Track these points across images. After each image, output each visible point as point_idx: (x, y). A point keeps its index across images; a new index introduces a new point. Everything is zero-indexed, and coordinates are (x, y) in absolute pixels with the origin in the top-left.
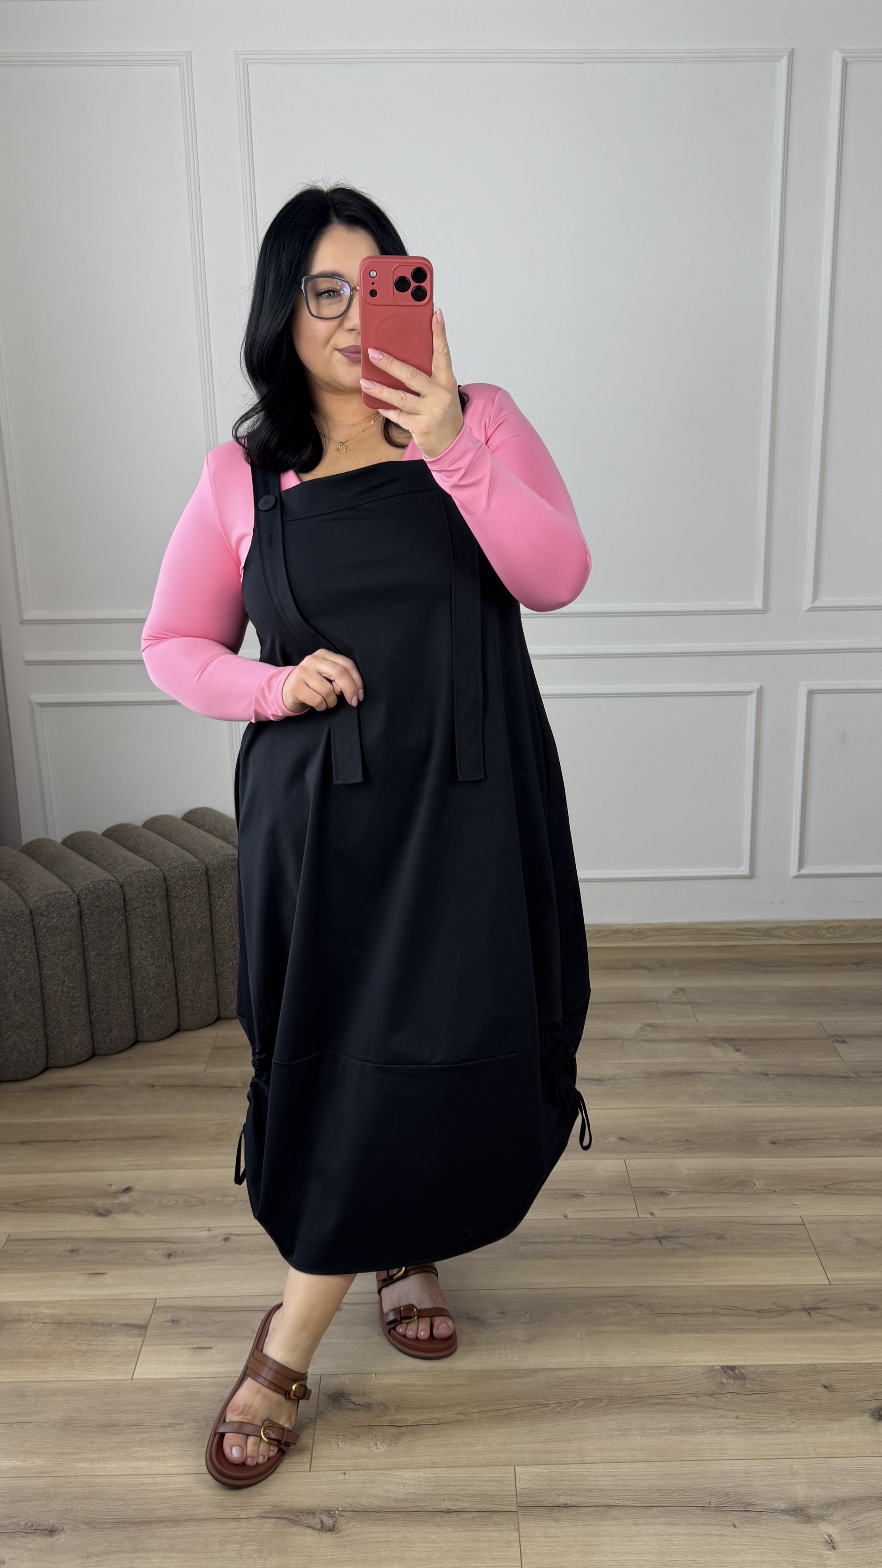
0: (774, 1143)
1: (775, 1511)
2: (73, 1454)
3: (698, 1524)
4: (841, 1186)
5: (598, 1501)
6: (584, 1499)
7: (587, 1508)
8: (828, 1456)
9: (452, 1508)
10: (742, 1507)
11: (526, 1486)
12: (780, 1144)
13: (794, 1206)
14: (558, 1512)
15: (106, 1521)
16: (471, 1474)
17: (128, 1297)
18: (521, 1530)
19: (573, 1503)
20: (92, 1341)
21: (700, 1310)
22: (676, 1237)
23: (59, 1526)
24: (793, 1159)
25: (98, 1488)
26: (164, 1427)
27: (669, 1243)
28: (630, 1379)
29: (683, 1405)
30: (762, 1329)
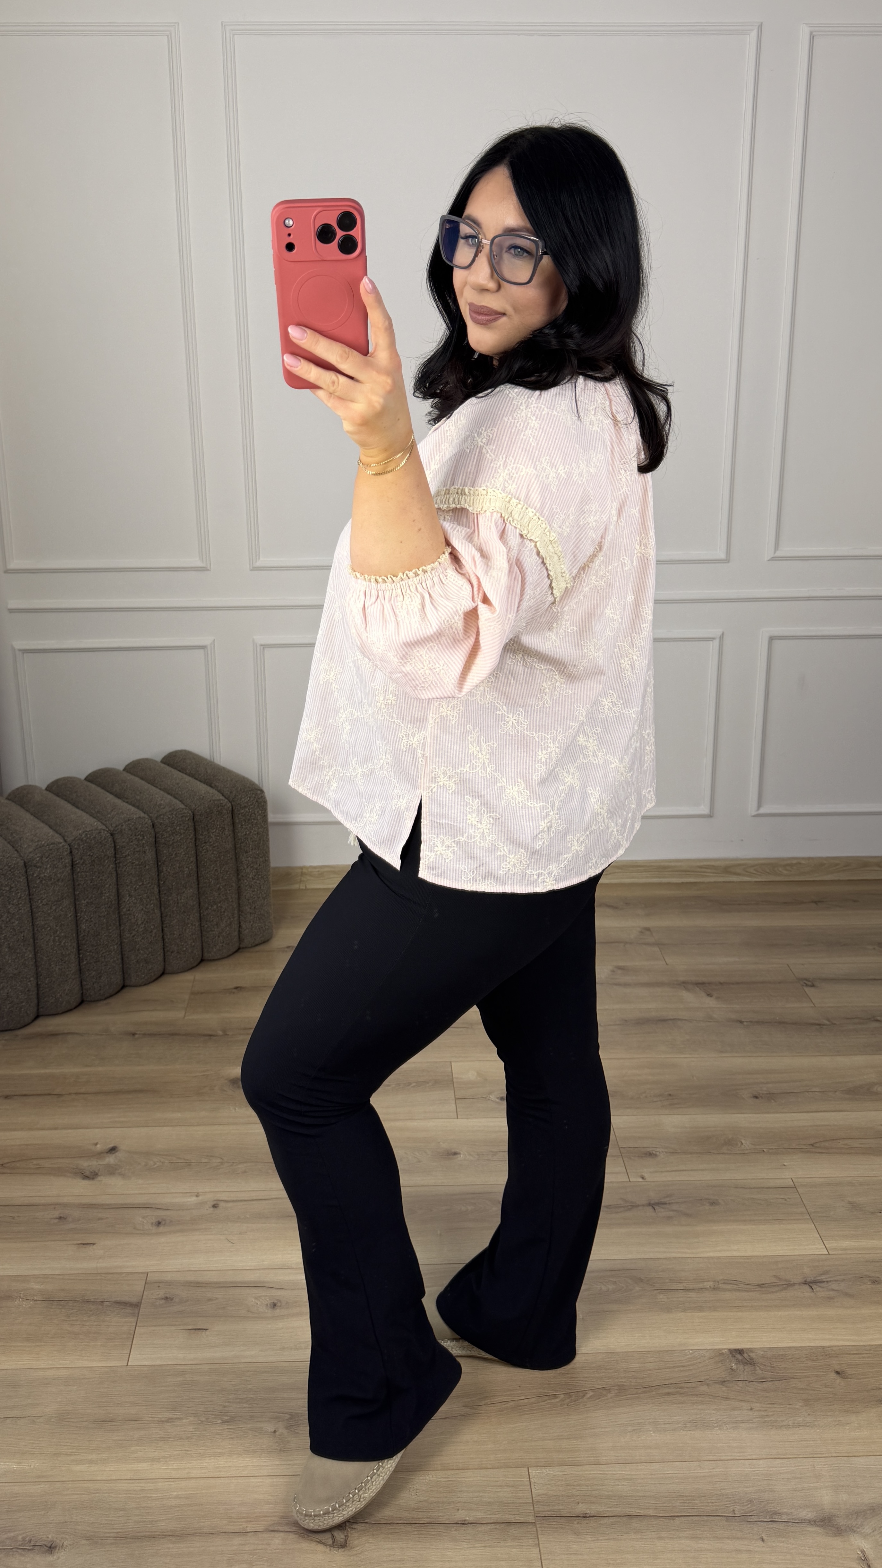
0: (756, 1097)
1: (802, 1521)
2: (70, 1455)
3: (724, 1538)
4: (827, 1144)
5: (618, 1510)
6: (603, 1508)
7: (607, 1519)
8: (850, 1455)
9: (467, 1519)
10: (768, 1517)
11: (541, 1492)
12: (762, 1098)
13: (784, 1167)
14: (578, 1523)
15: (108, 1535)
16: (483, 1477)
17: (119, 1271)
18: (541, 1545)
19: (593, 1513)
20: (84, 1321)
21: (701, 1285)
22: (669, 1203)
23: (58, 1541)
24: (778, 1115)
25: (97, 1495)
26: (162, 1422)
27: (662, 1210)
28: (637, 1365)
29: (694, 1395)
30: (765, 1306)
